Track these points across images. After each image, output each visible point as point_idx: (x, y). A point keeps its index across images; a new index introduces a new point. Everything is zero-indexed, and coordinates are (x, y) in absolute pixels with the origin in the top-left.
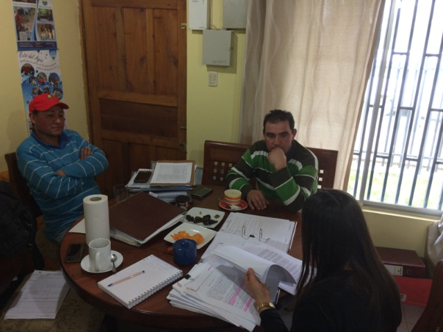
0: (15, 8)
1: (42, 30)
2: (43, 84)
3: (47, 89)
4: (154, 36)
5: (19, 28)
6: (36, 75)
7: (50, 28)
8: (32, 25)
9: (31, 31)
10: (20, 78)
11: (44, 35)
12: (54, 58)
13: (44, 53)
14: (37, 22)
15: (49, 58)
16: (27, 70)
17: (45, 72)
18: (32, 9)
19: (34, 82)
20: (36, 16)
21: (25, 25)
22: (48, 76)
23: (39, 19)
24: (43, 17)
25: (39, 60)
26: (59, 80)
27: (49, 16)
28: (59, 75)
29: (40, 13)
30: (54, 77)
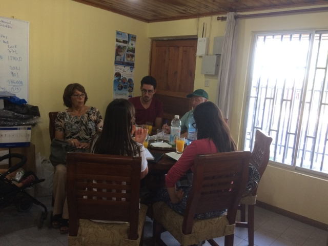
0: (117, 45)
1: (128, 57)
2: (125, 83)
3: (126, 86)
4: (182, 61)
5: (117, 54)
6: (121, 78)
7: (133, 56)
8: (124, 54)
9: (123, 56)
10: (113, 78)
11: (129, 59)
12: (131, 72)
13: (127, 68)
14: (127, 53)
15: (129, 71)
16: (118, 75)
17: (126, 77)
18: (125, 47)
19: (120, 81)
20: (126, 50)
21: (120, 53)
22: (127, 79)
23: (127, 51)
24: (130, 51)
25: (124, 71)
26: (132, 82)
27: (133, 50)
28: (133, 80)
29: (129, 49)
30: (130, 80)
